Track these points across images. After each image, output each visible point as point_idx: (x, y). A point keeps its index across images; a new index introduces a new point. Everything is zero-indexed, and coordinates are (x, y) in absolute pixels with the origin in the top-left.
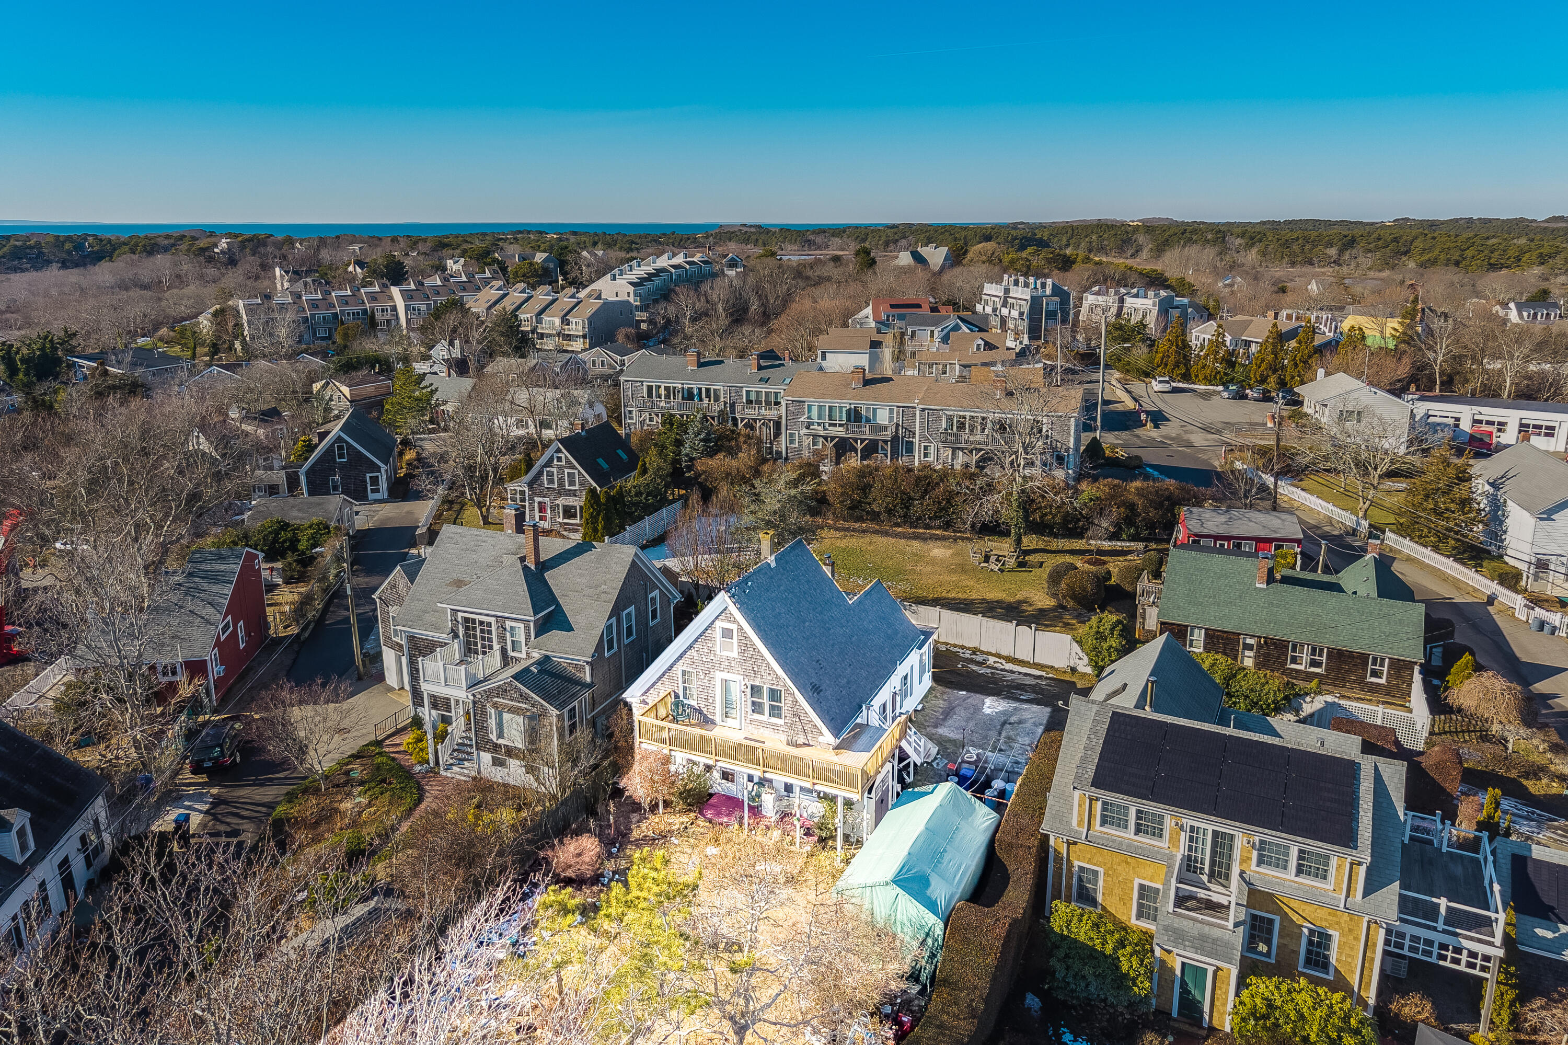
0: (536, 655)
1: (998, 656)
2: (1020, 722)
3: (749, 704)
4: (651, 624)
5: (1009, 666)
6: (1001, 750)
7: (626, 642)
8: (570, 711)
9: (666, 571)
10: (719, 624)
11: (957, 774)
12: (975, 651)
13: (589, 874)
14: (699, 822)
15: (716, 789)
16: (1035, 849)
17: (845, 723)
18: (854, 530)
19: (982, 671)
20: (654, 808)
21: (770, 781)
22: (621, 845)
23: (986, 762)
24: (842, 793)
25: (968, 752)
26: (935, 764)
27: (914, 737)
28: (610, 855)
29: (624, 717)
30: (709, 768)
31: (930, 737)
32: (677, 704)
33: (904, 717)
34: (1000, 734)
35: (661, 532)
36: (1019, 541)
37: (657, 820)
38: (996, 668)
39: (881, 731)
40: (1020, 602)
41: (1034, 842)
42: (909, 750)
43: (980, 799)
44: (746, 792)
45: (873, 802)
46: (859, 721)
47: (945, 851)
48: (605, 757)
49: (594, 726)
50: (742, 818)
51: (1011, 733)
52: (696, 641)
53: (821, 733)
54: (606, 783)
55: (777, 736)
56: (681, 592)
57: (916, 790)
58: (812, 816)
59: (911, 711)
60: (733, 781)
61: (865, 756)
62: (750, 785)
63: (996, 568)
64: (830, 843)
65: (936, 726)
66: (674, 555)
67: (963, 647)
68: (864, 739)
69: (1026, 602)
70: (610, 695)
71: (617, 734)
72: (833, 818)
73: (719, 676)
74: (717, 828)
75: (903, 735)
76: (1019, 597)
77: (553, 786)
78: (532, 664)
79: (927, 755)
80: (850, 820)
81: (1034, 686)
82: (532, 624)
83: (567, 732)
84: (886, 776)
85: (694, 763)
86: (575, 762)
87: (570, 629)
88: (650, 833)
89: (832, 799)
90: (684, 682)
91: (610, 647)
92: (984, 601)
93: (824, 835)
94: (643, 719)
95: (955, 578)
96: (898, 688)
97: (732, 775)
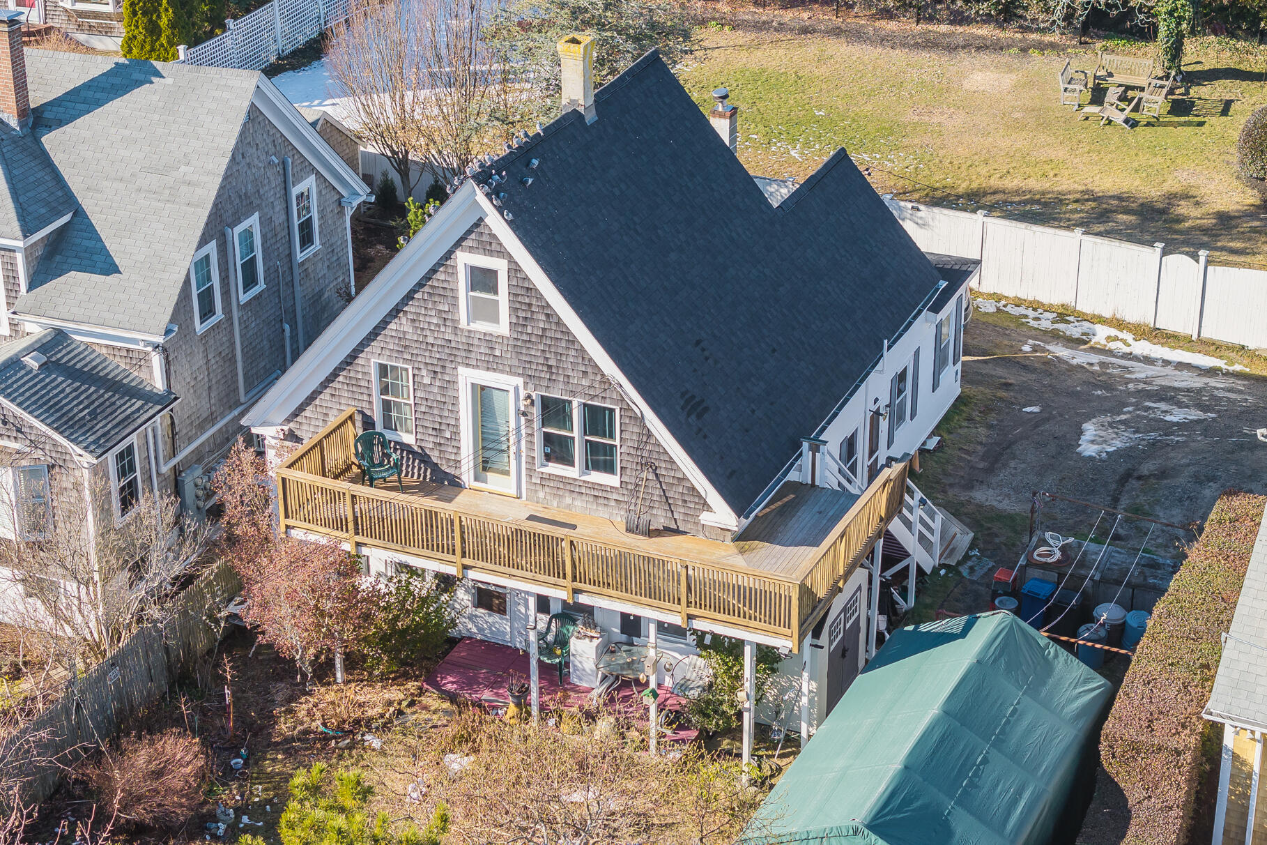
0: (35, 329)
1: (1120, 324)
2: (1163, 474)
3: (538, 440)
4: (300, 256)
5: (1142, 348)
6: (1117, 537)
7: (244, 298)
8: (121, 456)
9: (329, 130)
10: (464, 259)
11: (1014, 591)
12: (1063, 315)
13: (182, 814)
14: (425, 700)
15: (466, 627)
16: (1188, 756)
17: (761, 482)
18: (781, 28)
19: (1080, 358)
20: (323, 671)
21: (588, 610)
22: (251, 753)
23: (1083, 564)
24: (753, 636)
25: (1044, 542)
26: (964, 571)
27: (920, 512)
28: (229, 774)
29: (249, 470)
30: (446, 583)
31: (955, 510)
32: (369, 439)
33: (898, 467)
34: (1116, 500)
35: (311, 32)
36: (1176, 51)
37: (331, 696)
38: (1110, 353)
39: (844, 500)
40: (1172, 197)
41: (1189, 740)
42: (908, 540)
43: (1069, 647)
44: (532, 637)
45: (823, 655)
46: (793, 476)
47: (985, 761)
48: (207, 560)
49: (178, 489)
50: (525, 691)
51: (1142, 499)
52: (409, 297)
53: (706, 506)
54: (210, 616)
55: (603, 513)
56: (367, 179)
57: (924, 628)
58: (684, 686)
59: (913, 451)
60: (502, 611)
61: (805, 556)
62: (543, 618)
63: (1119, 118)
64: (725, 744)
65: (969, 486)
66: (348, 90)
67: (1035, 305)
68: (805, 518)
69: (1187, 197)
70: (211, 419)
71: (232, 509)
72: (733, 690)
73: (467, 377)
74: (470, 714)
75: (895, 506)
76: (1172, 184)
77: (90, 623)
78: (28, 350)
79: (948, 549)
80: (771, 694)
81: (1199, 391)
82: (20, 258)
83: (116, 505)
84: (853, 599)
85: (412, 571)
86: (138, 569)
87: (110, 268)
88: (317, 725)
89: (733, 649)
90: (384, 390)
91: (207, 312)
92: (1089, 196)
93: (712, 727)
94: (295, 475)
95: (1021, 141)
96: (885, 400)
97: (502, 597)
